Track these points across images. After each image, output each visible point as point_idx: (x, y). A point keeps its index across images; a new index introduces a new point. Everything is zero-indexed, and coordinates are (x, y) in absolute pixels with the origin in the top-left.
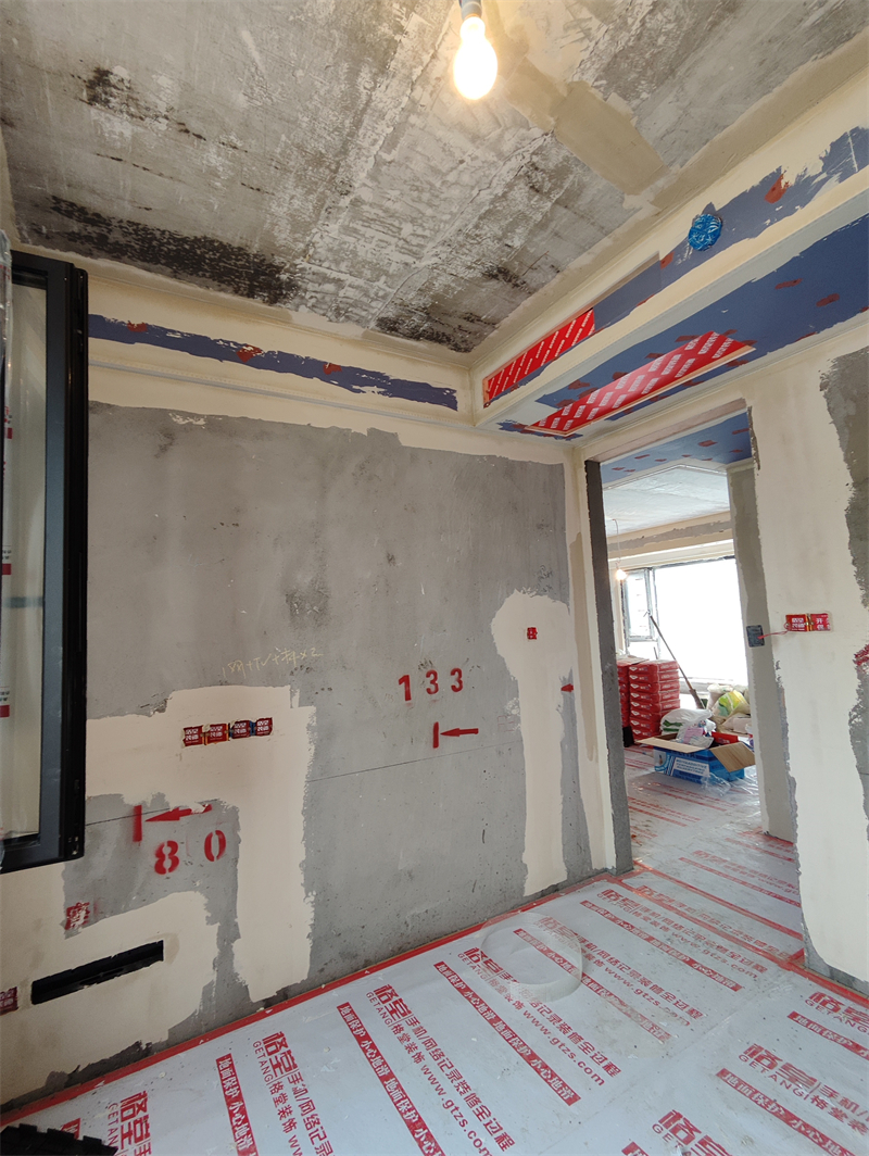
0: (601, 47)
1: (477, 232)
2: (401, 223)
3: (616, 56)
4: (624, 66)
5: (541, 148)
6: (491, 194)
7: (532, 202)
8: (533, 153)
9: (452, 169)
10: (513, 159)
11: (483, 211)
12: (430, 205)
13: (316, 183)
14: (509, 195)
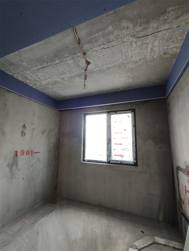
0: (76, 57)
1: (115, 39)
2: (123, 52)
3: (74, 55)
4: (73, 53)
5: (90, 49)
6: (104, 46)
7: (99, 38)
8: (92, 49)
9: (106, 55)
10: (96, 50)
11: (109, 44)
12: (115, 52)
13: (124, 66)
14: (101, 44)
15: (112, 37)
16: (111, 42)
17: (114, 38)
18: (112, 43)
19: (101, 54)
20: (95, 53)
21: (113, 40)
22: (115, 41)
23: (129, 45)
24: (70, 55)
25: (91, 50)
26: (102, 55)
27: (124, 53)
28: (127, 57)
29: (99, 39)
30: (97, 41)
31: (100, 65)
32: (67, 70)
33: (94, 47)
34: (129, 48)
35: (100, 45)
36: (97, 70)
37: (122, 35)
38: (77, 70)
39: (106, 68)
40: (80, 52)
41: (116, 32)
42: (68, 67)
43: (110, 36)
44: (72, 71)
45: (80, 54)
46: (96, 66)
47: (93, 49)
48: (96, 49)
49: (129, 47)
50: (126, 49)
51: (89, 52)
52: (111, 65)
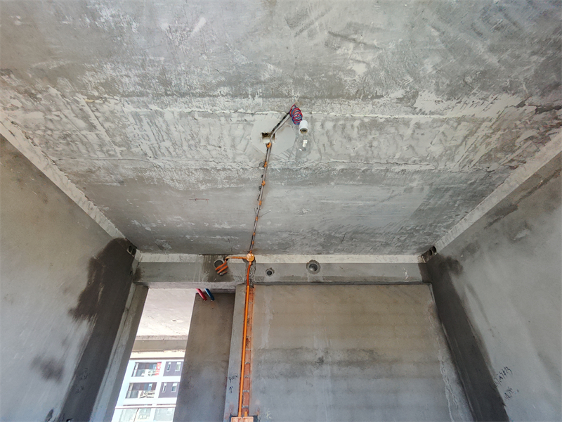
15: (200, 175)
16: (201, 169)
17: (195, 173)
18: (199, 167)
19: (226, 151)
20: (239, 159)
21: (196, 170)
22: (194, 167)
23: (159, 153)
24: (296, 171)
25: (247, 167)
26: (223, 148)
27: (165, 138)
28: (151, 122)
29: (224, 179)
30: (229, 178)
31: (235, 117)
32: (345, 137)
33: (238, 170)
34: (157, 145)
35: (224, 169)
36: (251, 100)
37: (180, 174)
38: (318, 125)
39: (218, 96)
40: (273, 170)
41: (193, 180)
42: (331, 144)
43: (203, 178)
44: (335, 126)
45: (275, 165)
46: (249, 118)
47: (240, 167)
48: (234, 165)
49: (157, 149)
50: (163, 145)
51: (251, 164)
52: (198, 104)
